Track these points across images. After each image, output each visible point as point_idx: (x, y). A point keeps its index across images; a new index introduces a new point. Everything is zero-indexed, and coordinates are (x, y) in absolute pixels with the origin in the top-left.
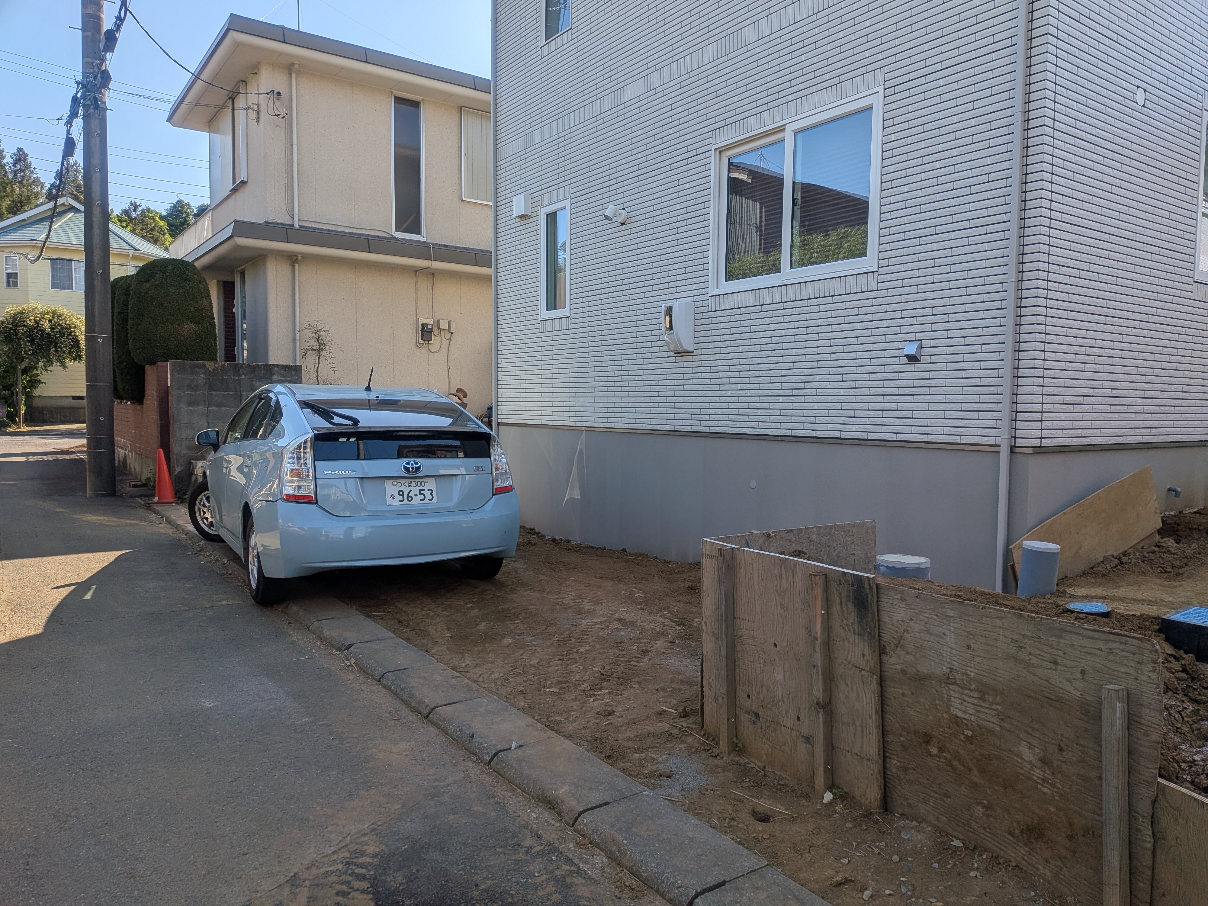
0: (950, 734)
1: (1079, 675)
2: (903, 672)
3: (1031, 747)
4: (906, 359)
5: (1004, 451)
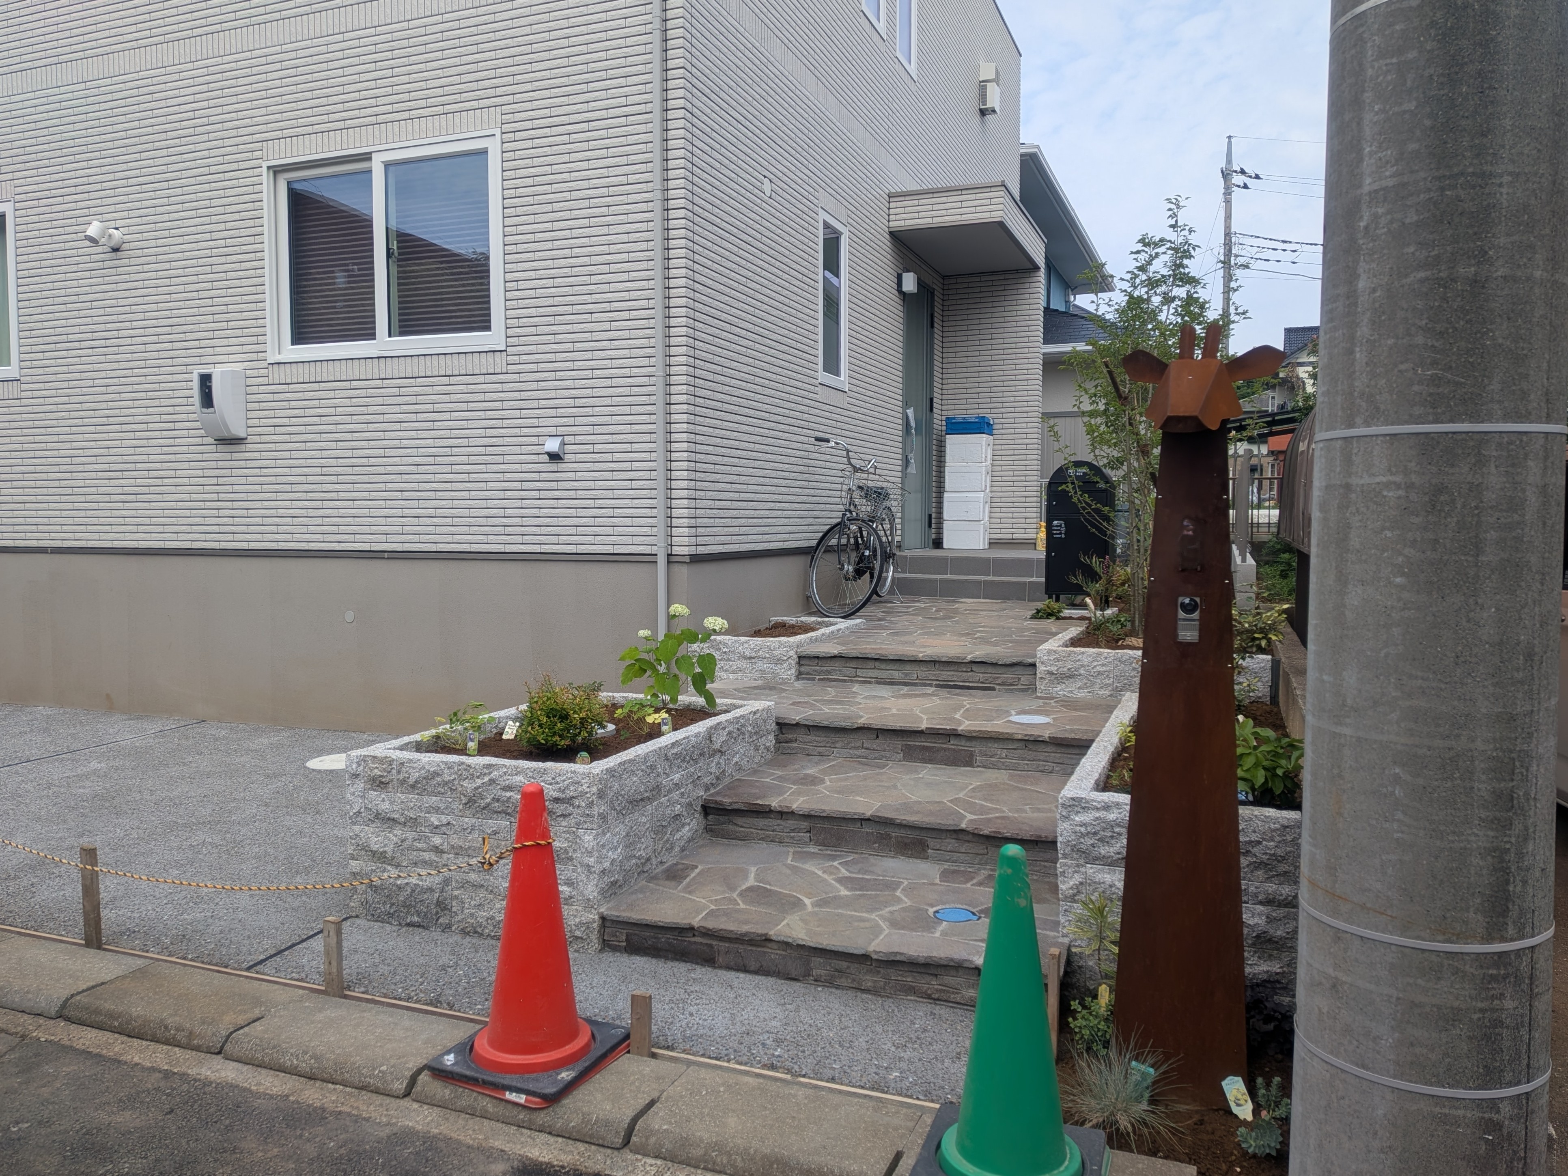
4: (546, 457)
5: (662, 560)
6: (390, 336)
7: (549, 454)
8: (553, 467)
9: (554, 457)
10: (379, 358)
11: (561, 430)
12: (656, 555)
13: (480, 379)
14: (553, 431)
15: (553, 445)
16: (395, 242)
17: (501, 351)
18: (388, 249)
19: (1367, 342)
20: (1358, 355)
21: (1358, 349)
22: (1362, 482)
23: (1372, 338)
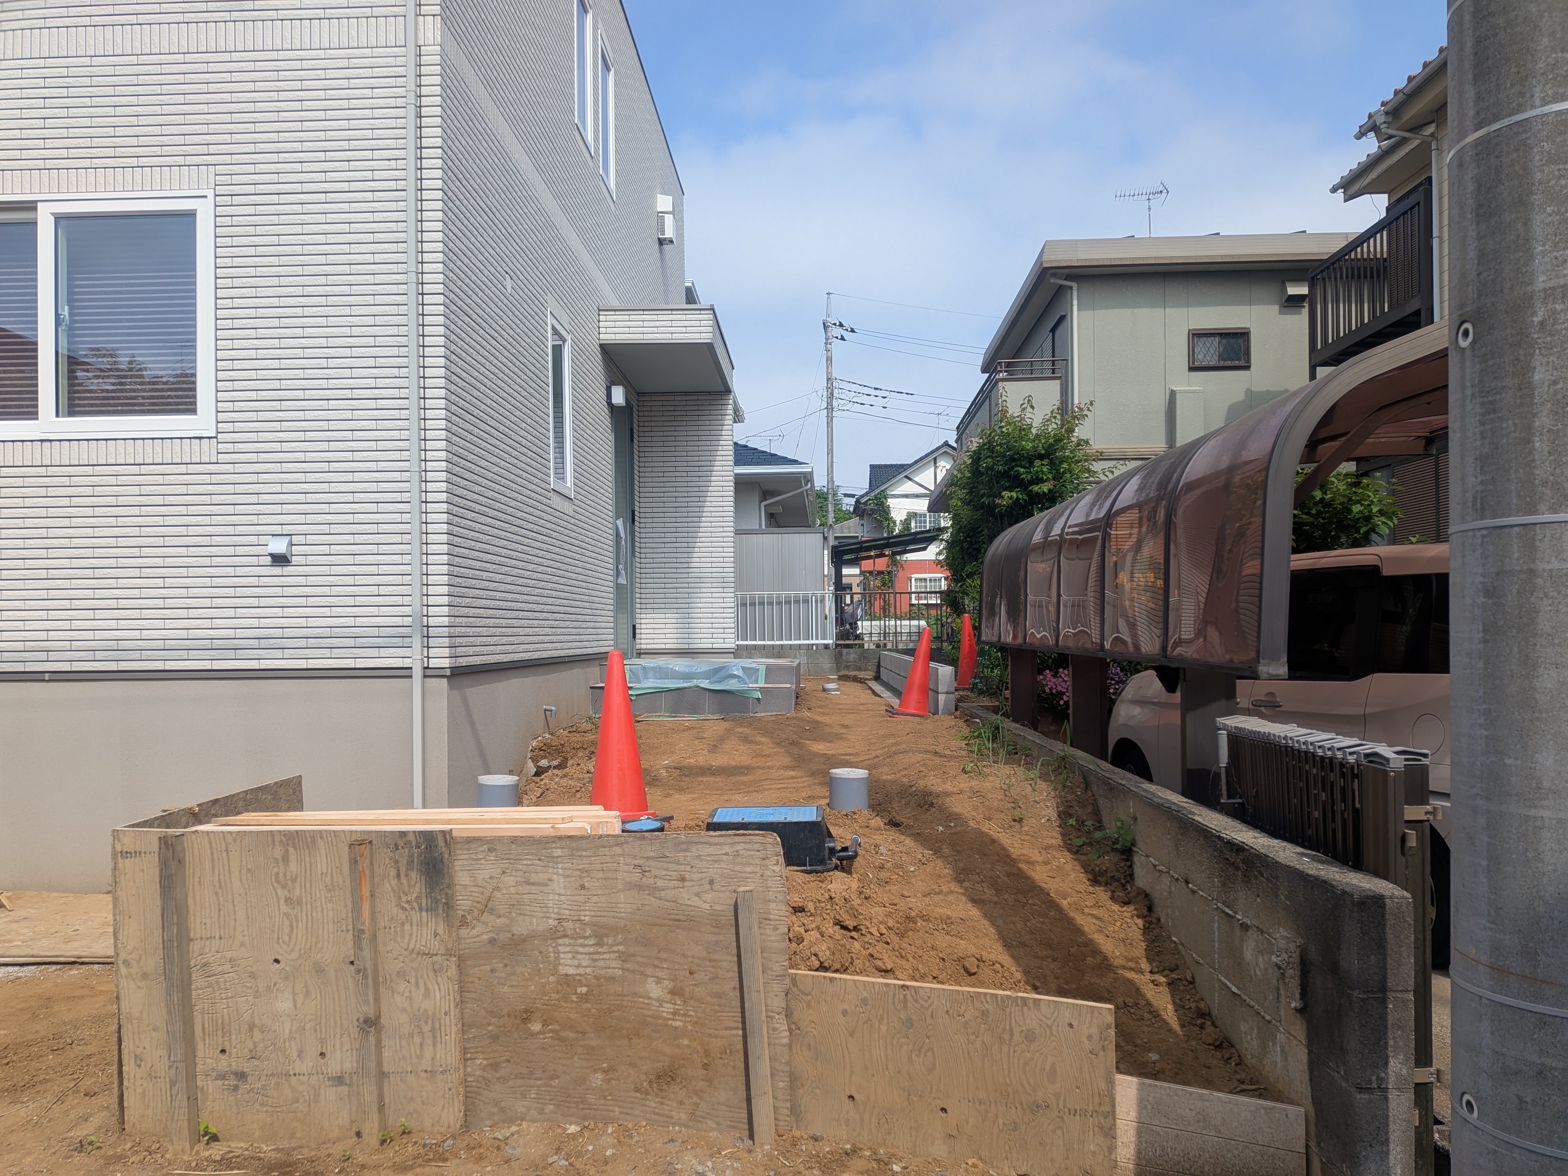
0: (558, 1000)
1: (708, 887)
2: (493, 941)
3: (659, 981)
4: (269, 558)
5: (417, 672)
6: (57, 415)
7: (271, 555)
8: (277, 570)
9: (280, 560)
10: (42, 441)
11: (287, 529)
12: (411, 668)
13: (182, 469)
14: (277, 529)
15: (279, 546)
16: (66, 308)
17: (209, 438)
18: (57, 315)
19: (1548, 432)
20: (1537, 445)
21: (1537, 439)
22: (1551, 567)
23: (1555, 428)
